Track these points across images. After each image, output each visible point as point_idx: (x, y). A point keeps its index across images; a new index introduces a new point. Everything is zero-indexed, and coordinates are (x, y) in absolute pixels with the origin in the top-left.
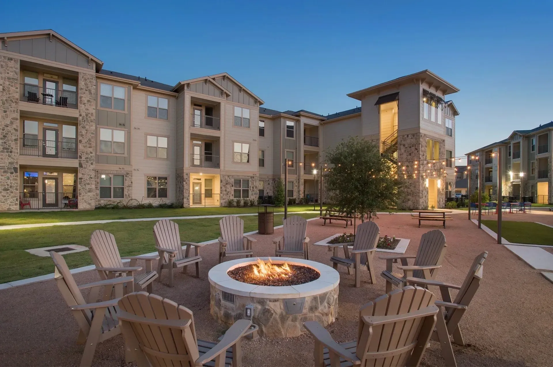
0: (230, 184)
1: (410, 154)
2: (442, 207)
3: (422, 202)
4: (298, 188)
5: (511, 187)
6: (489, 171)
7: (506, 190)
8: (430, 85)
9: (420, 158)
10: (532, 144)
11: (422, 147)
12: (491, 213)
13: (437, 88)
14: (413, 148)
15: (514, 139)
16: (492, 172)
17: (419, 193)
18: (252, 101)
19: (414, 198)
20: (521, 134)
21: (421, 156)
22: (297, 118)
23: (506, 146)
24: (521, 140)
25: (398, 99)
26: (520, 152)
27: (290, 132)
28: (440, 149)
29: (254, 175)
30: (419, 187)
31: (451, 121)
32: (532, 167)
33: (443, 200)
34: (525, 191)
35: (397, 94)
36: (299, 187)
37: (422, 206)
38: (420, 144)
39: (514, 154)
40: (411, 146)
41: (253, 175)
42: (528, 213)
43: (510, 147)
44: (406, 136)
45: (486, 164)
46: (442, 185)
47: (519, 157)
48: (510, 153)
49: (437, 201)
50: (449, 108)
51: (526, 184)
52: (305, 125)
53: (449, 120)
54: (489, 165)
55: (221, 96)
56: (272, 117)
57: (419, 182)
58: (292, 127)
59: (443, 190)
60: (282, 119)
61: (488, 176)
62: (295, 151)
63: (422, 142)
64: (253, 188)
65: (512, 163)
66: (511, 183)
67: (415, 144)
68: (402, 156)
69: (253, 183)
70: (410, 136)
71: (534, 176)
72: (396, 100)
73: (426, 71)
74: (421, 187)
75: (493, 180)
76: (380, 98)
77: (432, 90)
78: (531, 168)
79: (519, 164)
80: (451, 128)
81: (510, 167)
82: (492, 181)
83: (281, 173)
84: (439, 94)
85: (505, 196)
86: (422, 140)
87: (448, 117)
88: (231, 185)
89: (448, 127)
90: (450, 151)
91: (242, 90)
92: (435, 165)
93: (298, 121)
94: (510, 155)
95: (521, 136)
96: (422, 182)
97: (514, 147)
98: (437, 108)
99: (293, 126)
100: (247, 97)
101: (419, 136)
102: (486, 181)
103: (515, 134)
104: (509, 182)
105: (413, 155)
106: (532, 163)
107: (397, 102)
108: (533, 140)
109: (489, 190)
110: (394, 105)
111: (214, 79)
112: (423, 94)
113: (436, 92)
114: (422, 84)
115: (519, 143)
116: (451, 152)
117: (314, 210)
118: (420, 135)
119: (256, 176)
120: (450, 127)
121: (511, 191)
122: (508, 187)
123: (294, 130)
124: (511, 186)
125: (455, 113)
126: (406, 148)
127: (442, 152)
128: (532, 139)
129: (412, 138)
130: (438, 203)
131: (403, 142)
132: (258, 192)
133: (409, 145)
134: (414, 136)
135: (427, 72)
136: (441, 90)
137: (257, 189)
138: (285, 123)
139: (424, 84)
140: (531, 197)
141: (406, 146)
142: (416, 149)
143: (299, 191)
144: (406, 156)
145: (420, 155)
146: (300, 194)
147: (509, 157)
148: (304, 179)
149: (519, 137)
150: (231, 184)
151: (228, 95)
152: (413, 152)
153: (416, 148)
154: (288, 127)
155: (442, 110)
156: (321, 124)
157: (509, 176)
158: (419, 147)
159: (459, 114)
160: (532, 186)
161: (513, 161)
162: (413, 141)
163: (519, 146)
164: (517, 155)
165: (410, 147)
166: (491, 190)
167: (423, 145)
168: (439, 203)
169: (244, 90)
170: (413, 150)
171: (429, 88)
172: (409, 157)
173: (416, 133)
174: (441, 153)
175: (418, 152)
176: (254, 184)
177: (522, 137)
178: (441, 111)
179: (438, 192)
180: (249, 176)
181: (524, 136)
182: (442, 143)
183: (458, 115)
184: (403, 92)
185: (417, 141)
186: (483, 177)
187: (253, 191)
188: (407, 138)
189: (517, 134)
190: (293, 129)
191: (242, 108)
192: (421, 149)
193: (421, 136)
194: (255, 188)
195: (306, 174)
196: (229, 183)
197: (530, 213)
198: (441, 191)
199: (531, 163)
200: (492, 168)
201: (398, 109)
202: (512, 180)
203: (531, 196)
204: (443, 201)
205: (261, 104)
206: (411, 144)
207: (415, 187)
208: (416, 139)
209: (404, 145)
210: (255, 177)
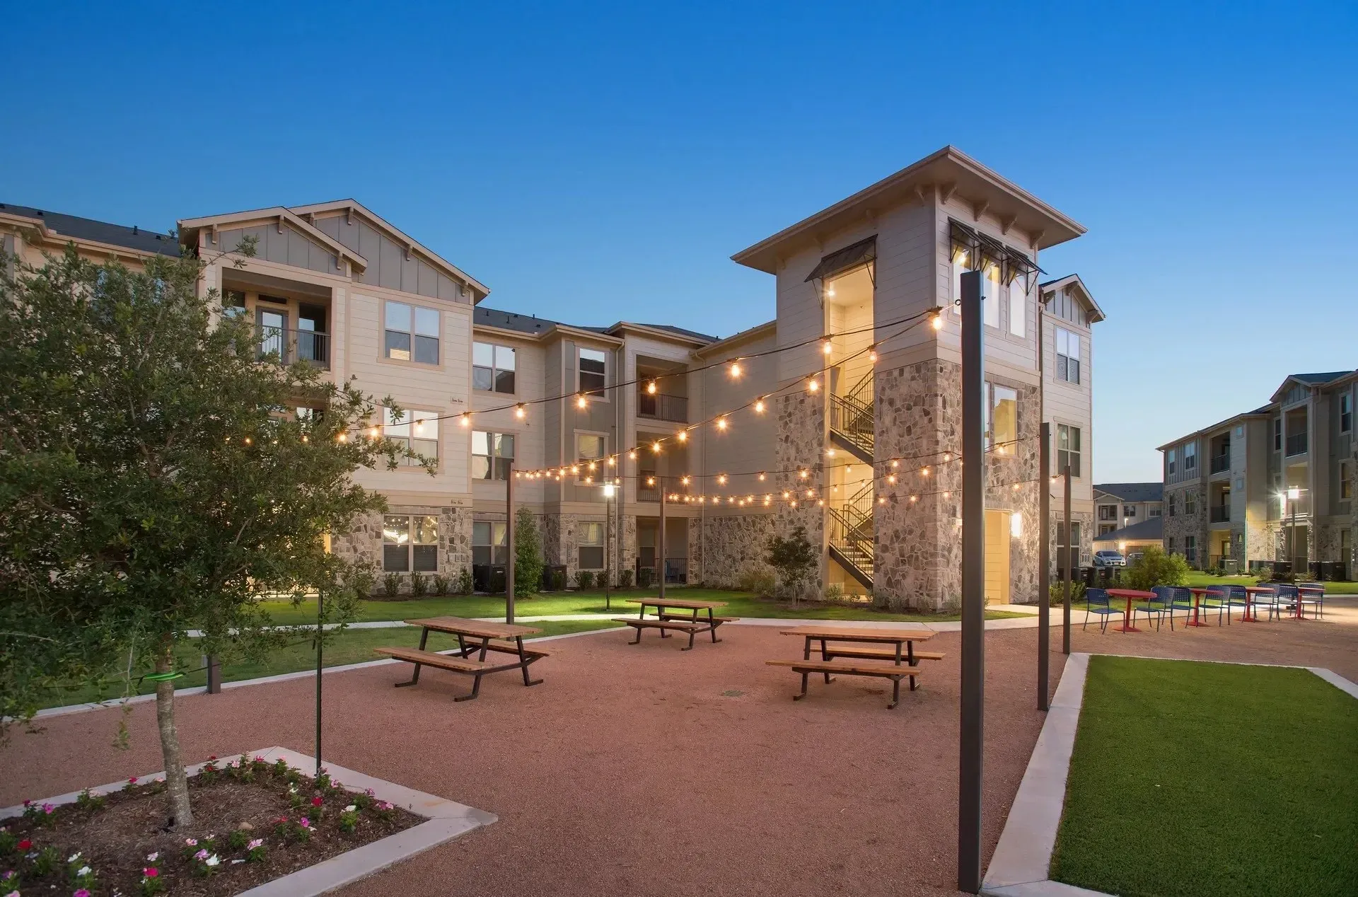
0: (369, 531)
1: (909, 430)
2: (1027, 600)
3: (946, 585)
4: (619, 543)
5: (1282, 535)
6: (1222, 492)
7: (1269, 545)
8: (977, 208)
9: (937, 442)
10: (1344, 409)
11: (944, 407)
12: (1168, 623)
13: (1006, 222)
14: (917, 411)
15: (1291, 400)
16: (1228, 493)
17: (934, 555)
18: (448, 286)
19: (921, 572)
20: (1309, 385)
21: (940, 435)
22: (617, 339)
23: (1269, 421)
24: (1308, 401)
25: (874, 259)
26: (1305, 436)
27: (592, 378)
28: (1019, 415)
29: (454, 505)
30: (936, 537)
31: (1074, 339)
32: (1343, 478)
33: (1032, 577)
34: (1321, 548)
35: (872, 240)
36: (622, 539)
37: (947, 597)
38: (936, 395)
39: (1288, 440)
40: (912, 404)
41: (452, 502)
42: (1313, 617)
43: (1278, 422)
44: (896, 373)
45: (1213, 471)
46: (1026, 528)
47: (1303, 448)
48: (1278, 438)
49: (1011, 579)
50: (1067, 299)
51: (1326, 527)
52: (640, 359)
53: (1070, 334)
54: (1220, 476)
55: (332, 267)
56: (539, 339)
57: (935, 520)
58: (599, 366)
59: (1031, 544)
60: (563, 342)
61: (1219, 504)
62: (608, 434)
63: (944, 390)
64: (452, 541)
65: (1283, 466)
66: (1282, 523)
67: (924, 395)
68: (885, 437)
69: (453, 528)
70: (907, 375)
71: (1350, 503)
72: (866, 262)
73: (946, 151)
74: (940, 535)
75: (1233, 517)
76: (824, 260)
77: (987, 227)
78: (1340, 481)
79: (1305, 469)
80: (1076, 357)
81: (1278, 479)
82: (1228, 520)
83: (562, 498)
84: (1014, 241)
85: (1267, 559)
86: (946, 383)
87: (1064, 325)
88: (374, 534)
89: (1065, 353)
90: (1072, 428)
91: (410, 251)
92: (1000, 467)
93: (618, 350)
94: (1278, 447)
95: (1309, 389)
96: (945, 520)
97: (1290, 421)
98: (1008, 285)
99: (602, 364)
100: (429, 274)
101: (934, 369)
102: (1213, 520)
103: (1293, 386)
104: (1275, 522)
105: (917, 431)
106: (1343, 465)
107: (871, 268)
108: (1344, 399)
109: (1223, 543)
110: (862, 276)
111: (307, 218)
112: (947, 232)
113: (1004, 234)
114: (943, 203)
115: (1304, 408)
116: (1077, 431)
117: (607, 610)
118: (938, 366)
119: (460, 505)
120: (1074, 354)
121: (1282, 546)
122: (1274, 536)
123: (607, 375)
124: (1281, 532)
125: (1091, 314)
126: (898, 410)
127: (1027, 426)
128: (1341, 395)
129: (913, 379)
130: (1013, 587)
131: (888, 392)
132: (470, 553)
133: (905, 400)
134: (918, 370)
135: (950, 157)
136: (1021, 228)
137: (467, 545)
138: (574, 354)
139: (950, 201)
140: (1339, 564)
141: (898, 404)
142: (927, 413)
143: (621, 551)
144: (898, 437)
145: (937, 430)
146: (623, 560)
147: (1275, 452)
148: (637, 517)
149: (1302, 391)
150: (372, 530)
151: (357, 269)
152: (915, 425)
153: (924, 410)
154: (585, 363)
155: (1027, 294)
156: (694, 358)
157: (1278, 505)
158: (933, 404)
159: (1102, 316)
160: (1343, 532)
161: (1287, 462)
162: (918, 386)
163: (1305, 419)
164: (1297, 446)
165: (909, 408)
166: (1228, 545)
167: (948, 399)
168: (1017, 586)
169: (415, 250)
170: (917, 417)
171: (976, 219)
172: (906, 438)
173: (926, 363)
174: (1023, 427)
175: (930, 420)
176: (457, 529)
177: (1311, 394)
178: (1024, 295)
179: (1012, 552)
180: (440, 507)
181: (1317, 389)
182: (1026, 397)
183: (1099, 319)
184: (890, 235)
185: (929, 388)
186: (1205, 509)
187: (453, 549)
188: (899, 379)
189: (1297, 384)
190: (603, 372)
191: (413, 306)
192: (940, 413)
193: (941, 370)
194: (457, 542)
195: (643, 501)
196: (365, 526)
197: (1319, 617)
198: (1025, 547)
199: (1340, 466)
200: (1228, 485)
201: (875, 288)
202: (1283, 517)
203: (1339, 559)
204: (1031, 581)
205: (479, 296)
206: (911, 396)
207: (922, 536)
208: (925, 380)
209: (891, 402)
210: (457, 509)
